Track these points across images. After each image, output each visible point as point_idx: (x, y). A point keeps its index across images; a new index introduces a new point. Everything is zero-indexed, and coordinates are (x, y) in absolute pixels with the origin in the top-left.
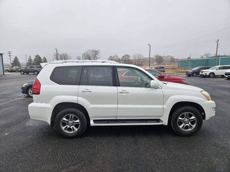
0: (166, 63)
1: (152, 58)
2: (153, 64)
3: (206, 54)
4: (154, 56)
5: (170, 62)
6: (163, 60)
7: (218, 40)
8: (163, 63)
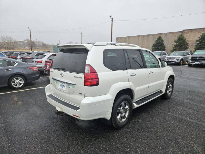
0: (39, 48)
1: (22, 42)
2: (25, 48)
3: (69, 42)
4: (24, 40)
5: (42, 47)
6: (36, 45)
7: (82, 32)
8: (35, 48)
